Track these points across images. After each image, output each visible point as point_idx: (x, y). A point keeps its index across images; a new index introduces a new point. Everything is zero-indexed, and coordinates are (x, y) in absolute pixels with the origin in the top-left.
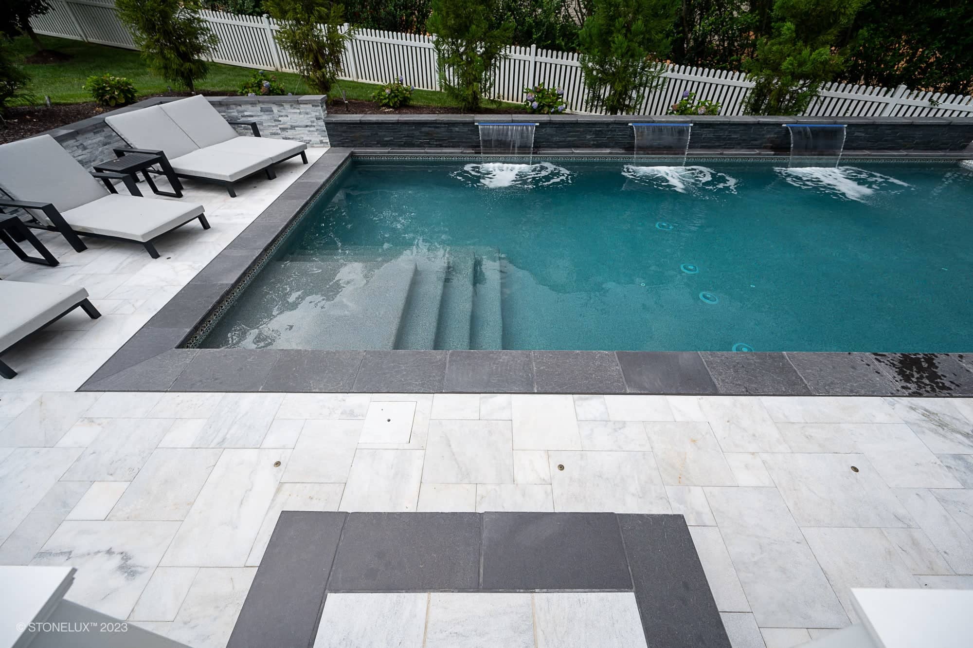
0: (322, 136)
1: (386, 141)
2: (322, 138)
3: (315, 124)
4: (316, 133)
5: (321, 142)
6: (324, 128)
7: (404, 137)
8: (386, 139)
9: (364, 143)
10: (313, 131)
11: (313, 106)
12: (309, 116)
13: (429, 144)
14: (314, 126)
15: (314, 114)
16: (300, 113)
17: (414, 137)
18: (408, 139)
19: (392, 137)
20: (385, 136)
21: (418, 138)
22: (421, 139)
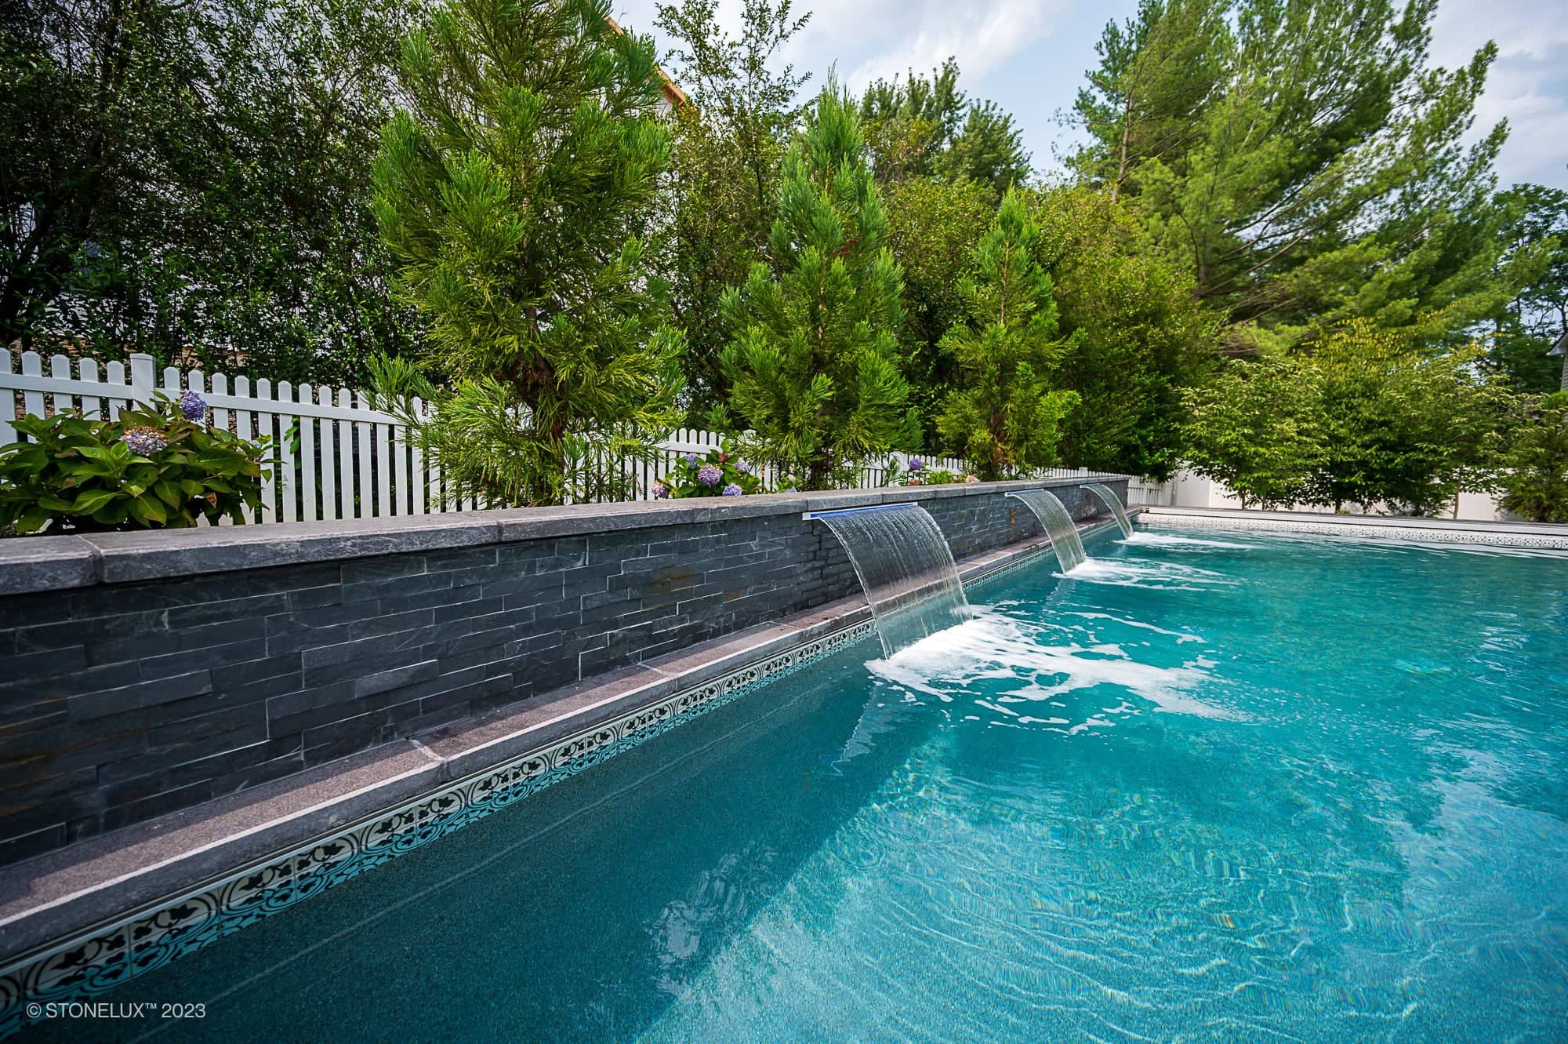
1: (374, 699)
8: (375, 680)
13: (652, 639)
17: (575, 618)
18: (545, 641)
19: (427, 653)
20: (367, 661)
21: (600, 619)
22: (615, 624)
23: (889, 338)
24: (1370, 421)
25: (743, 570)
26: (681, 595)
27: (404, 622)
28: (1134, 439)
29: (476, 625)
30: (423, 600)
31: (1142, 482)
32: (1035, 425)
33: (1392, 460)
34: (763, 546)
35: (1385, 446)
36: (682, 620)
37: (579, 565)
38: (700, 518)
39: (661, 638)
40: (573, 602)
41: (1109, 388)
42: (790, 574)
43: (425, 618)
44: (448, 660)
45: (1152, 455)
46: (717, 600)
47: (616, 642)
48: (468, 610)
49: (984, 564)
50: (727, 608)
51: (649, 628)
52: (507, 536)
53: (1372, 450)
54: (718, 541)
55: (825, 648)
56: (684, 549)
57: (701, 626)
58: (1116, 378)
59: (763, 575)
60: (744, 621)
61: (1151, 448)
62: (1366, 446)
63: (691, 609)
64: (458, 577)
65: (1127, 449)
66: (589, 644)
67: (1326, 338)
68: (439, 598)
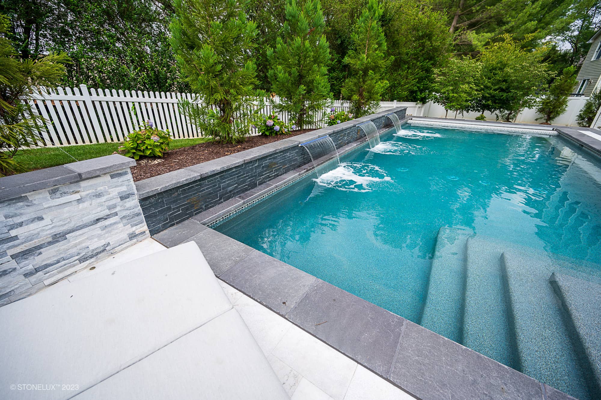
0: (132, 226)
1: (230, 191)
2: (134, 228)
3: (117, 209)
4: (121, 225)
5: (132, 236)
6: (139, 209)
7: (249, 178)
8: (230, 188)
9: (204, 207)
10: (115, 223)
11: (112, 177)
12: (103, 199)
13: (270, 177)
14: (116, 214)
15: (115, 192)
16: (79, 201)
17: (256, 175)
18: (252, 180)
19: (236, 184)
20: (229, 186)
21: (260, 174)
22: (263, 175)
23: (324, 70)
24: (499, 81)
25: (286, 160)
26: (274, 168)
27: (232, 179)
28: (415, 88)
29: (242, 178)
30: (235, 175)
31: (416, 104)
32: (373, 94)
33: (502, 96)
34: (290, 154)
35: (502, 90)
36: (274, 173)
37: (256, 165)
38: (277, 151)
39: (271, 177)
40: (256, 172)
41: (408, 68)
42: (296, 159)
43: (235, 178)
44: (239, 185)
45: (421, 94)
46: (281, 167)
47: (263, 179)
48: (241, 176)
49: (347, 149)
50: (283, 169)
51: (269, 175)
52: (246, 162)
53: (497, 92)
54: (281, 155)
55: (304, 176)
56: (274, 158)
57: (278, 174)
58: (411, 64)
59: (290, 161)
60: (287, 171)
61: (421, 91)
62: (495, 90)
63: (276, 171)
64: (239, 170)
65: (412, 92)
66: (259, 179)
67: (492, 44)
68: (237, 174)
